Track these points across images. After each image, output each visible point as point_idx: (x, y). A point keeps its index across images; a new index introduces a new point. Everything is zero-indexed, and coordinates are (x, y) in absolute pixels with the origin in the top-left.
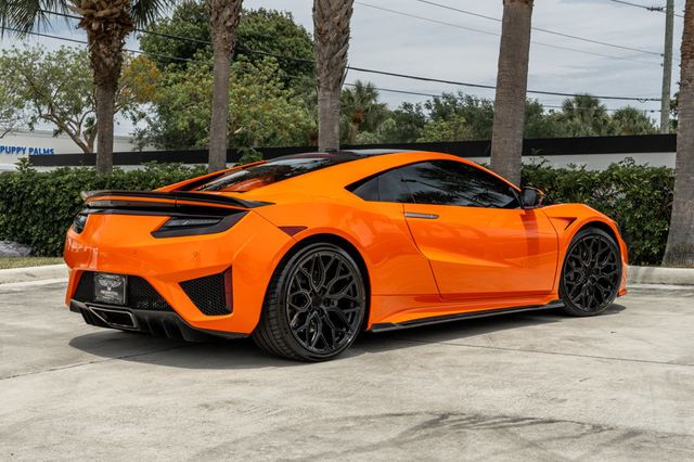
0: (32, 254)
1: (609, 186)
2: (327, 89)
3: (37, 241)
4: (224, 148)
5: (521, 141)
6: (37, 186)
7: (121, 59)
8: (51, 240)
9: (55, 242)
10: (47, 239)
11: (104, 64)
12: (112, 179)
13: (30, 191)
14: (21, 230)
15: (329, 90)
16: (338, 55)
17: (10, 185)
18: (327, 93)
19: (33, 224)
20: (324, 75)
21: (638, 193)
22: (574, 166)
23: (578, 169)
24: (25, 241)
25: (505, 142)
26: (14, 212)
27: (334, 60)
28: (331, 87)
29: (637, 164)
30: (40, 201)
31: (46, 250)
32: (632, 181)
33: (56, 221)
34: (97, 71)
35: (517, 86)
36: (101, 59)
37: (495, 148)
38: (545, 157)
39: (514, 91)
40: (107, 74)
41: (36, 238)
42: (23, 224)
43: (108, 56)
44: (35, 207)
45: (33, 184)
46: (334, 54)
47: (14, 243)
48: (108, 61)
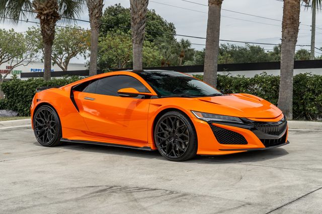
0: (18, 115)
1: (254, 84)
2: (136, 43)
3: (20, 110)
4: (95, 69)
5: (217, 65)
6: (19, 86)
7: (54, 32)
8: (25, 109)
9: (27, 110)
10: (24, 109)
11: (47, 34)
12: (49, 83)
13: (17, 88)
14: (13, 105)
15: (137, 44)
16: (141, 28)
17: (9, 86)
18: (136, 45)
19: (18, 102)
20: (135, 37)
21: (266, 87)
22: (240, 76)
23: (241, 77)
24: (15, 110)
25: (209, 66)
26: (11, 97)
27: (139, 31)
28: (138, 42)
29: (268, 75)
30: (20, 93)
31: (24, 113)
32: (263, 82)
33: (27, 101)
34: (44, 37)
35: (215, 41)
36: (45, 32)
37: (205, 68)
38: (230, 72)
39: (213, 43)
40: (48, 38)
41: (19, 109)
42: (14, 103)
43: (48, 30)
44: (18, 95)
45: (18, 85)
46: (139, 28)
47: (11, 111)
48: (48, 32)
